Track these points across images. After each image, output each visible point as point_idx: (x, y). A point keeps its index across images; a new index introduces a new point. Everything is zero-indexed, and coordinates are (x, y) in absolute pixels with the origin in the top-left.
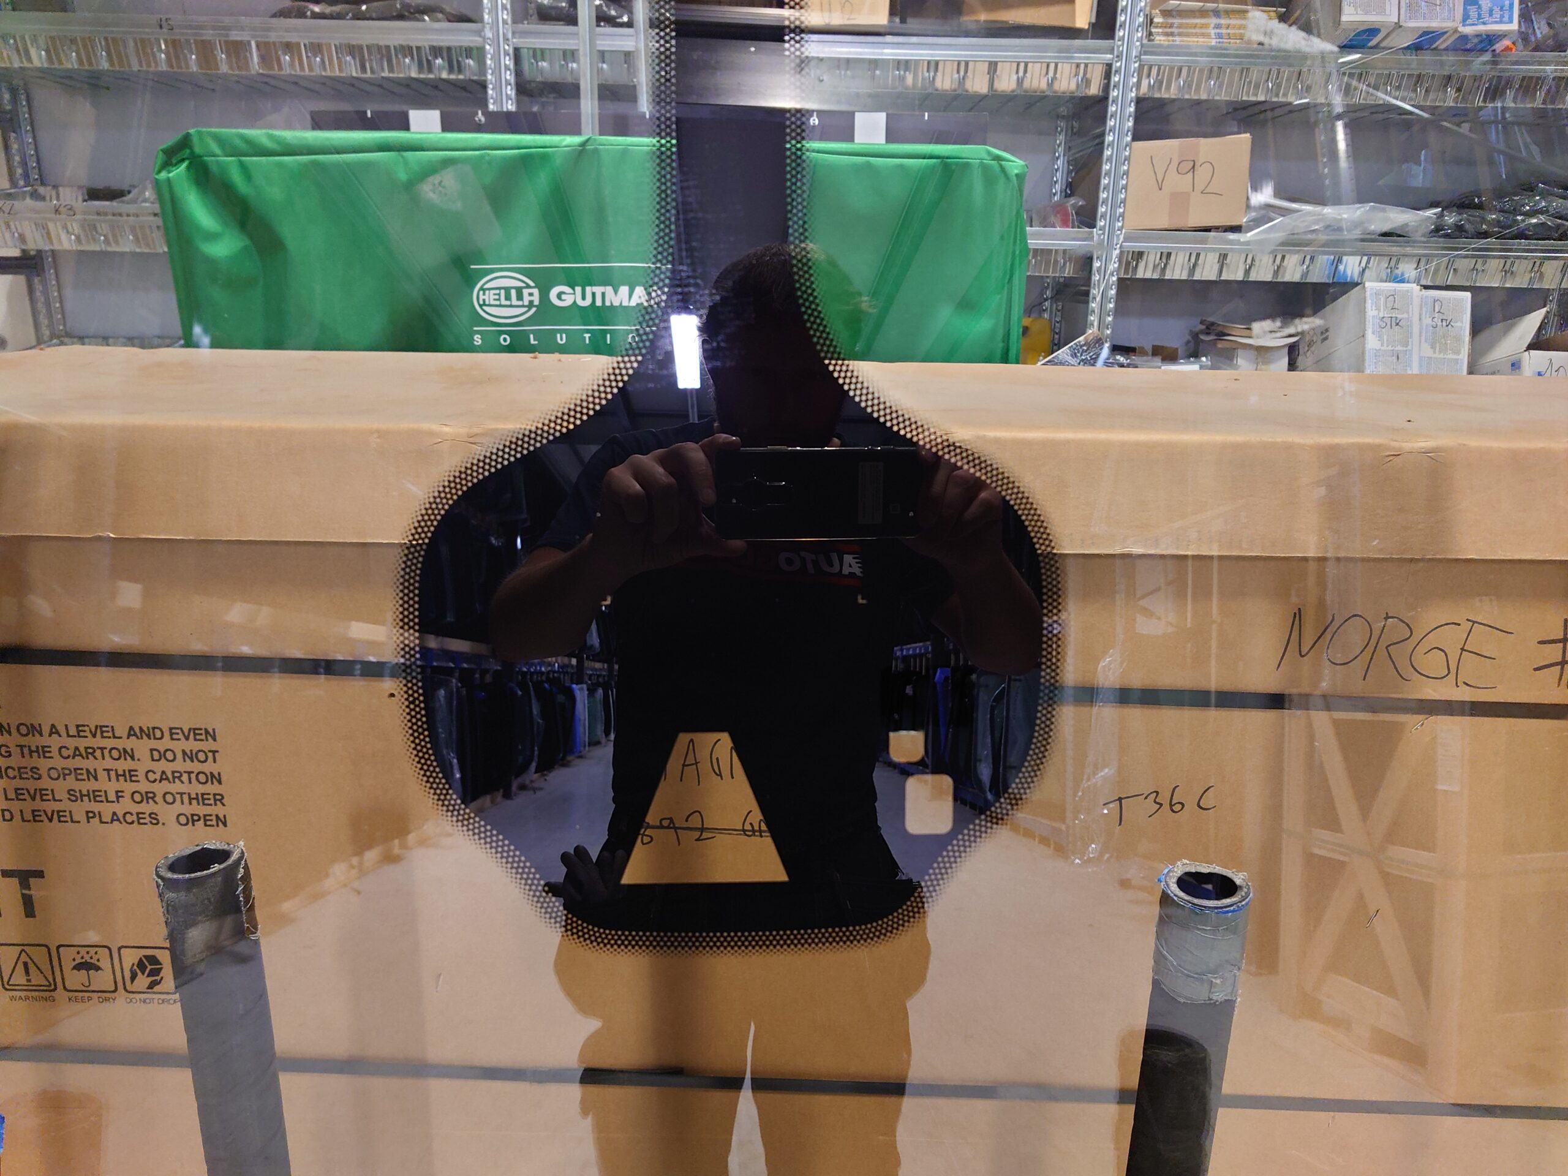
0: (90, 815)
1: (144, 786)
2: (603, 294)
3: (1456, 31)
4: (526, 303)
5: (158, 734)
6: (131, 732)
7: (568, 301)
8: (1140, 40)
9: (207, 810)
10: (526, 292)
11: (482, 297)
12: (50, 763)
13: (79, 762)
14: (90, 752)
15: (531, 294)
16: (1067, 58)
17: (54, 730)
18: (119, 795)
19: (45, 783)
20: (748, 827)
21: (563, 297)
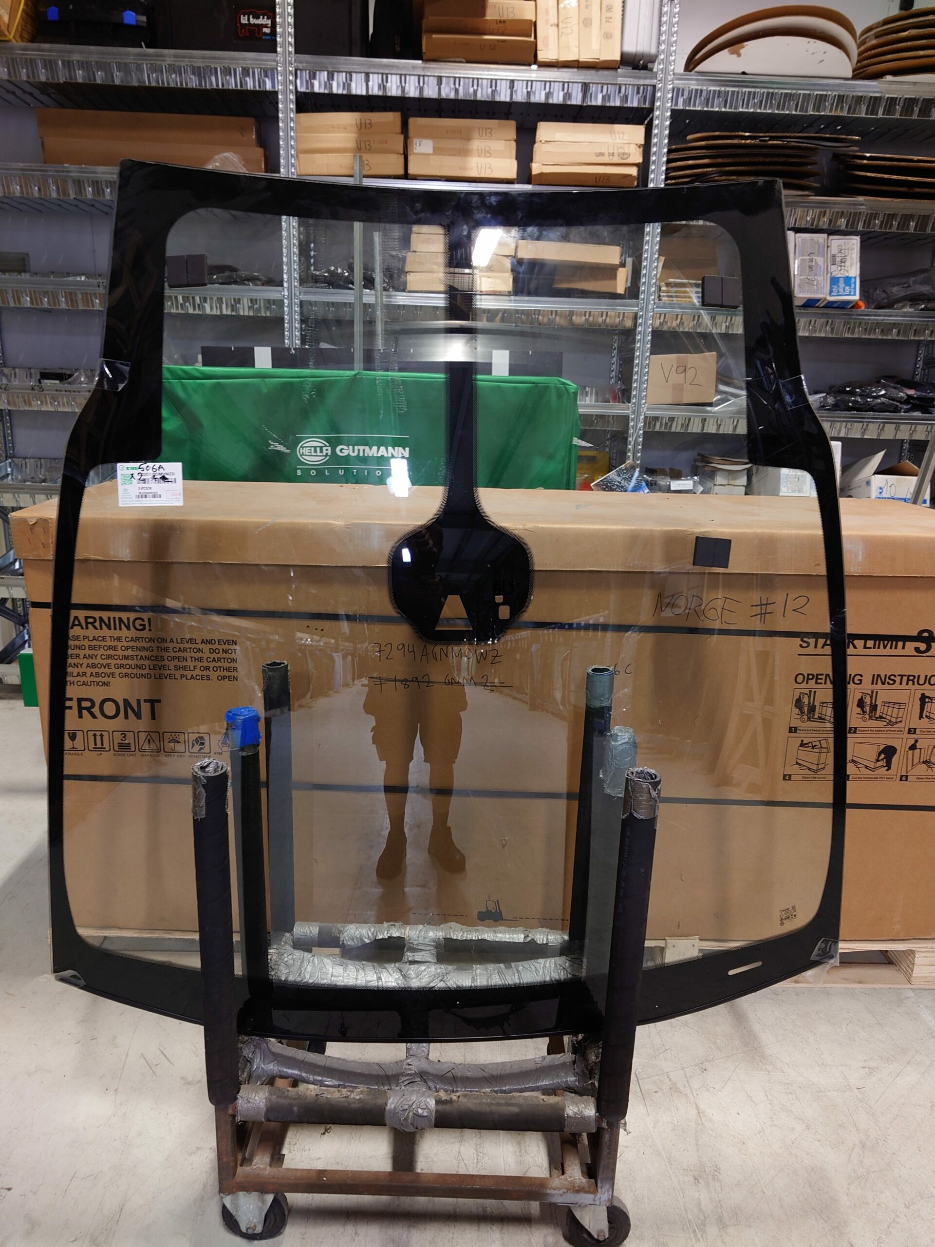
0: (182, 676)
1: (205, 664)
2: (364, 450)
3: (825, 299)
4: (324, 454)
5: (213, 642)
6: (203, 641)
7: (345, 453)
8: (654, 300)
9: (230, 674)
10: (324, 449)
11: (301, 451)
12: (169, 654)
13: (180, 654)
14: (185, 650)
15: (327, 450)
16: (613, 309)
17: (172, 641)
18: (195, 667)
19: (166, 662)
20: (447, 681)
21: (343, 451)
